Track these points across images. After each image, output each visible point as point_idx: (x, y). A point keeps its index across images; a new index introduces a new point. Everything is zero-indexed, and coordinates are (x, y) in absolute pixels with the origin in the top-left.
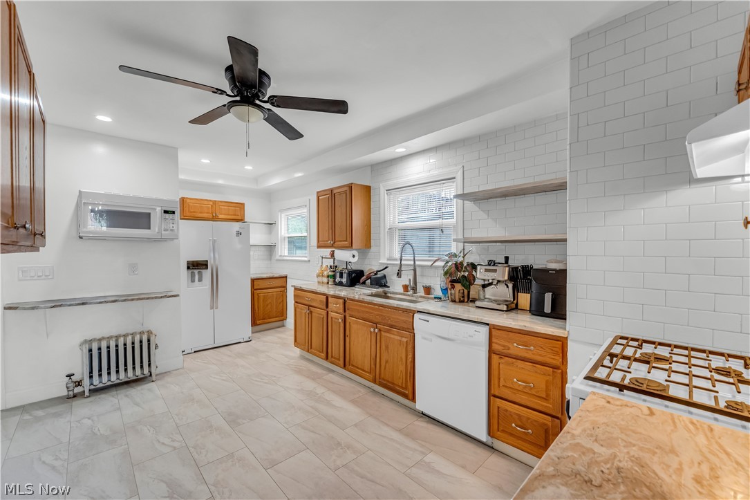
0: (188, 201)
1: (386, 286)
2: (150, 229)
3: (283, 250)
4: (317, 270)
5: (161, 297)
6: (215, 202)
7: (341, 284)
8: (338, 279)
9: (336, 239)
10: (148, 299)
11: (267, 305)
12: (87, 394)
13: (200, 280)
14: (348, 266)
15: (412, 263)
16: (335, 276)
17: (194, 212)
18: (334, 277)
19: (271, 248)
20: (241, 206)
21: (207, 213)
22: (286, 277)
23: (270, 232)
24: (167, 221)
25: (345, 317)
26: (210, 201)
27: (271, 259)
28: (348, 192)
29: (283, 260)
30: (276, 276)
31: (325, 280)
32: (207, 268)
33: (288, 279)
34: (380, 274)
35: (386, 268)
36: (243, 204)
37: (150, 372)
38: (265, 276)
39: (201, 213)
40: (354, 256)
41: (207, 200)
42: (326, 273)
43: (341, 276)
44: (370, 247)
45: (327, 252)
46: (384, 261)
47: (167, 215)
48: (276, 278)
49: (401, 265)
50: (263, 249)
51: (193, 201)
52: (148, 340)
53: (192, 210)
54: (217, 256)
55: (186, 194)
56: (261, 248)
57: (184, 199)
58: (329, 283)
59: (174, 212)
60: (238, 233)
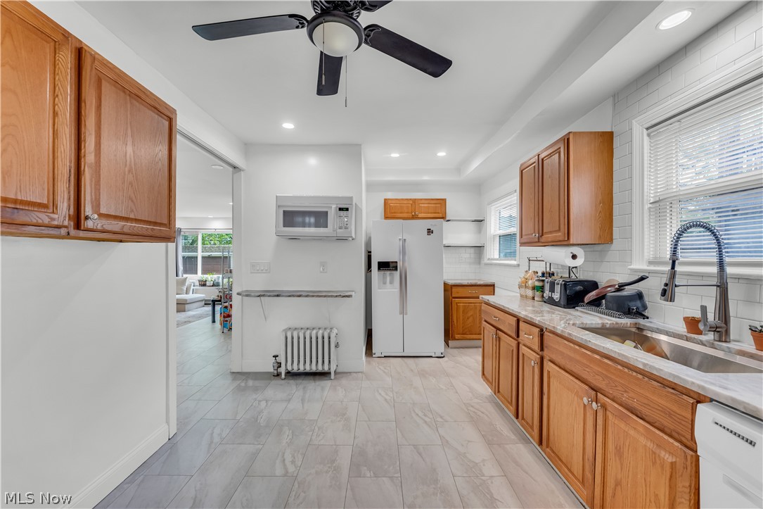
0: (390, 202)
1: (640, 314)
2: (327, 227)
3: (493, 252)
4: (522, 277)
5: (336, 296)
6: (414, 201)
7: (551, 301)
8: (547, 294)
9: (544, 230)
10: (325, 296)
11: (468, 318)
12: (283, 376)
13: (391, 282)
14: (572, 274)
15: (715, 270)
16: (542, 286)
17: (395, 213)
18: (542, 289)
19: (479, 249)
20: (443, 202)
21: (408, 213)
22: (494, 286)
23: (479, 230)
24: (342, 218)
25: (542, 359)
26: (410, 199)
27: (480, 263)
28: (562, 150)
29: (491, 264)
30: (479, 283)
31: (530, 293)
32: (396, 269)
33: (496, 289)
34: (628, 291)
35: (642, 279)
36: (444, 200)
37: (329, 370)
38: (465, 282)
39: (401, 213)
40: (574, 257)
41: (407, 199)
42: (530, 283)
43: (552, 290)
44: (611, 240)
46: (640, 265)
47: (342, 212)
48: (480, 286)
49: (673, 274)
50: (472, 250)
51: (394, 202)
52: (329, 338)
53: (392, 211)
54: (406, 258)
55: (390, 195)
56: (468, 250)
57: (386, 200)
58: (536, 298)
59: (347, 209)
60: (430, 232)
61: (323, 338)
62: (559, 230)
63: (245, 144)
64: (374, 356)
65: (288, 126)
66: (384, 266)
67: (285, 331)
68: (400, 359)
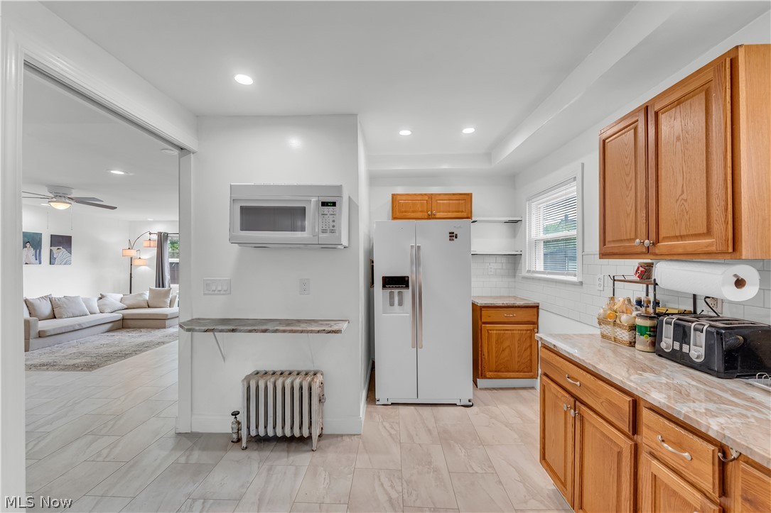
0: (398, 198)
2: (304, 230)
3: (535, 263)
4: (600, 306)
5: (319, 332)
6: (431, 196)
8: (667, 342)
9: (662, 234)
11: (503, 351)
12: (244, 443)
13: (400, 304)
16: (651, 326)
17: (405, 212)
18: (655, 333)
19: (514, 259)
20: (467, 198)
21: (422, 211)
22: (537, 307)
23: (514, 234)
24: (326, 216)
26: (426, 194)
27: (514, 276)
29: (533, 279)
30: (519, 303)
31: (625, 335)
32: (407, 286)
33: (540, 311)
36: (470, 195)
37: (310, 434)
38: (499, 302)
39: (413, 212)
40: (739, 283)
41: (421, 195)
42: (624, 318)
43: (682, 339)
45: (629, 267)
47: (326, 208)
48: (519, 307)
50: (505, 259)
51: (404, 198)
52: (310, 389)
53: (402, 209)
54: (421, 270)
55: (400, 190)
56: (499, 259)
57: (393, 196)
58: (637, 346)
59: (334, 204)
60: (453, 236)
61: (301, 388)
62: (709, 233)
63: (197, 116)
64: (377, 403)
65: (244, 79)
66: (390, 282)
67: (248, 379)
68: (412, 408)
